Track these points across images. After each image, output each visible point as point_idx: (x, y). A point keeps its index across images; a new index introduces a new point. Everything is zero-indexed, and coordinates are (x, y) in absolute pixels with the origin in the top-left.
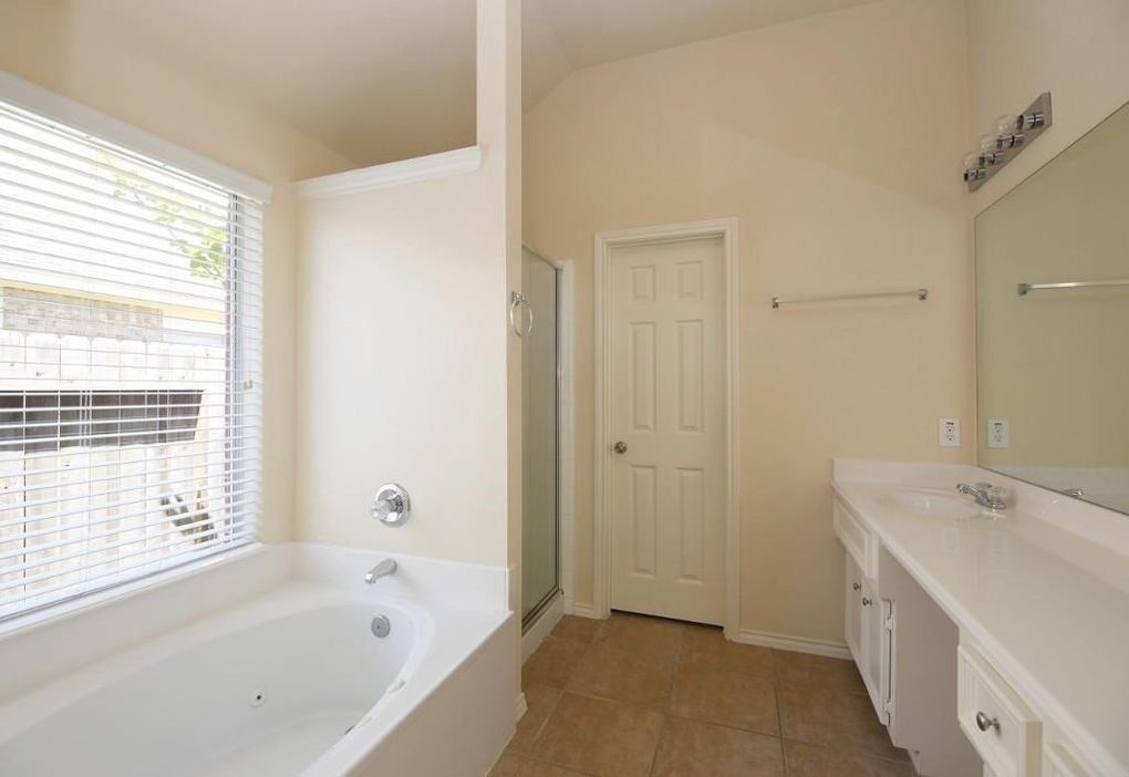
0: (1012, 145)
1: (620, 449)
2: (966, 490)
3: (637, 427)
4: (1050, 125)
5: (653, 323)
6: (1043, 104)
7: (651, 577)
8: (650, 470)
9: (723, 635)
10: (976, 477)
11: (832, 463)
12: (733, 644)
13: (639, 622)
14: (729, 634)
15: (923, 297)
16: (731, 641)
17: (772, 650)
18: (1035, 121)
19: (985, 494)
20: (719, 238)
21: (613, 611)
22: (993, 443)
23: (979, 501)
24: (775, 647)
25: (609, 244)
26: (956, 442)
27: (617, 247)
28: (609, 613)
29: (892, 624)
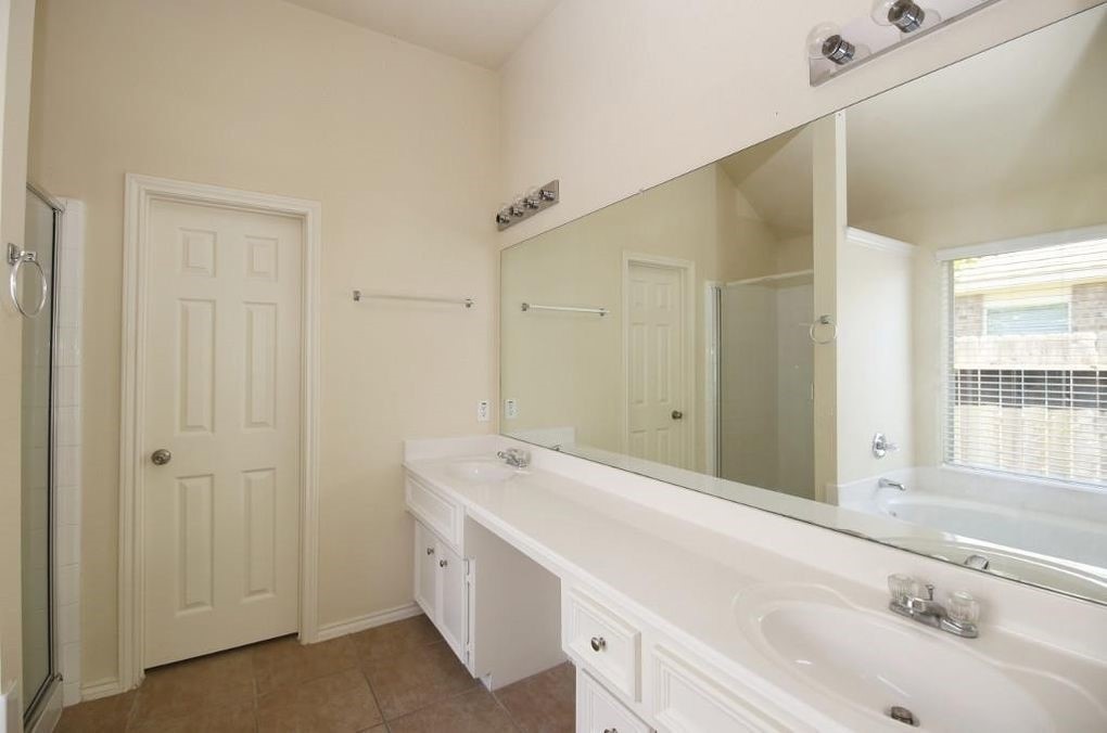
0: (531, 206)
1: (159, 458)
2: (502, 457)
3: (185, 427)
4: (558, 202)
5: (213, 302)
6: (554, 185)
7: (208, 608)
8: (207, 480)
9: (299, 641)
10: (506, 444)
11: (404, 444)
12: (311, 647)
13: (189, 669)
14: (307, 638)
15: (469, 306)
16: (308, 645)
17: (350, 635)
18: (547, 196)
19: (513, 457)
20: (300, 219)
21: (146, 671)
22: (508, 417)
23: (509, 462)
24: (352, 632)
25: (148, 192)
26: (487, 418)
27: (158, 198)
28: (142, 675)
29: (472, 578)
